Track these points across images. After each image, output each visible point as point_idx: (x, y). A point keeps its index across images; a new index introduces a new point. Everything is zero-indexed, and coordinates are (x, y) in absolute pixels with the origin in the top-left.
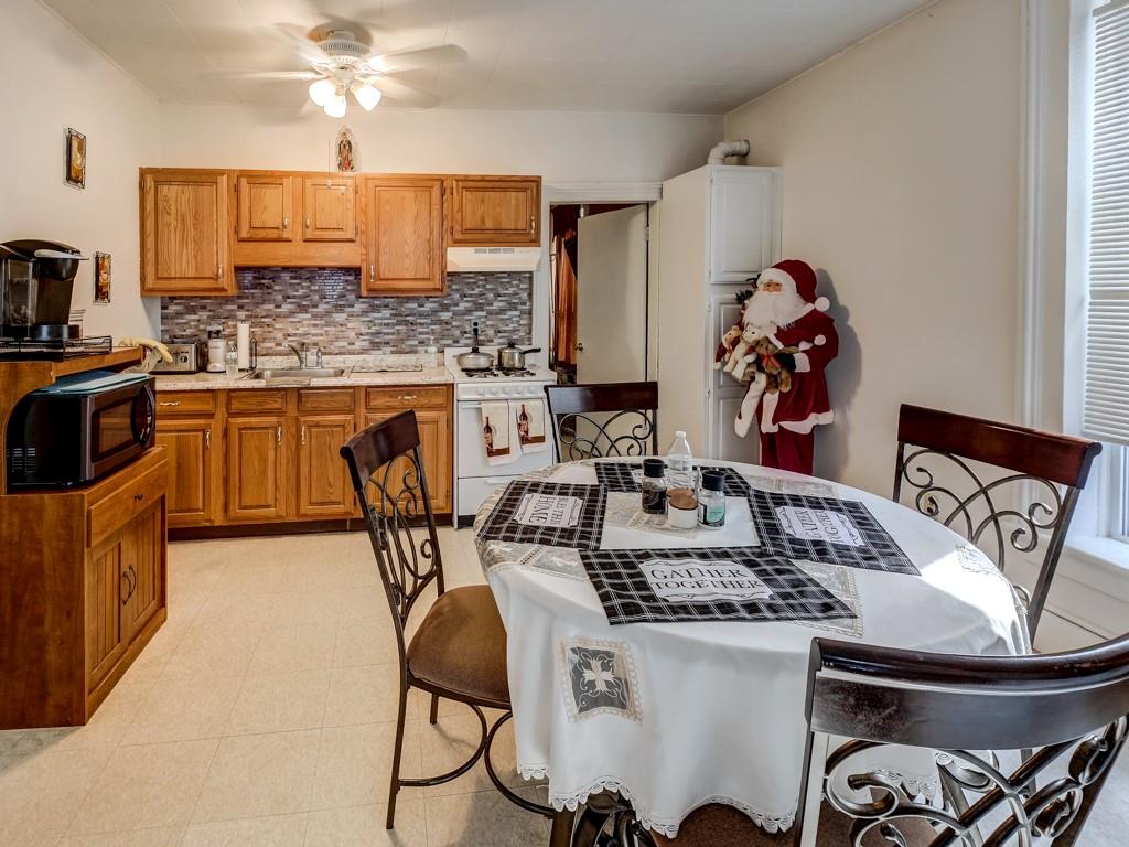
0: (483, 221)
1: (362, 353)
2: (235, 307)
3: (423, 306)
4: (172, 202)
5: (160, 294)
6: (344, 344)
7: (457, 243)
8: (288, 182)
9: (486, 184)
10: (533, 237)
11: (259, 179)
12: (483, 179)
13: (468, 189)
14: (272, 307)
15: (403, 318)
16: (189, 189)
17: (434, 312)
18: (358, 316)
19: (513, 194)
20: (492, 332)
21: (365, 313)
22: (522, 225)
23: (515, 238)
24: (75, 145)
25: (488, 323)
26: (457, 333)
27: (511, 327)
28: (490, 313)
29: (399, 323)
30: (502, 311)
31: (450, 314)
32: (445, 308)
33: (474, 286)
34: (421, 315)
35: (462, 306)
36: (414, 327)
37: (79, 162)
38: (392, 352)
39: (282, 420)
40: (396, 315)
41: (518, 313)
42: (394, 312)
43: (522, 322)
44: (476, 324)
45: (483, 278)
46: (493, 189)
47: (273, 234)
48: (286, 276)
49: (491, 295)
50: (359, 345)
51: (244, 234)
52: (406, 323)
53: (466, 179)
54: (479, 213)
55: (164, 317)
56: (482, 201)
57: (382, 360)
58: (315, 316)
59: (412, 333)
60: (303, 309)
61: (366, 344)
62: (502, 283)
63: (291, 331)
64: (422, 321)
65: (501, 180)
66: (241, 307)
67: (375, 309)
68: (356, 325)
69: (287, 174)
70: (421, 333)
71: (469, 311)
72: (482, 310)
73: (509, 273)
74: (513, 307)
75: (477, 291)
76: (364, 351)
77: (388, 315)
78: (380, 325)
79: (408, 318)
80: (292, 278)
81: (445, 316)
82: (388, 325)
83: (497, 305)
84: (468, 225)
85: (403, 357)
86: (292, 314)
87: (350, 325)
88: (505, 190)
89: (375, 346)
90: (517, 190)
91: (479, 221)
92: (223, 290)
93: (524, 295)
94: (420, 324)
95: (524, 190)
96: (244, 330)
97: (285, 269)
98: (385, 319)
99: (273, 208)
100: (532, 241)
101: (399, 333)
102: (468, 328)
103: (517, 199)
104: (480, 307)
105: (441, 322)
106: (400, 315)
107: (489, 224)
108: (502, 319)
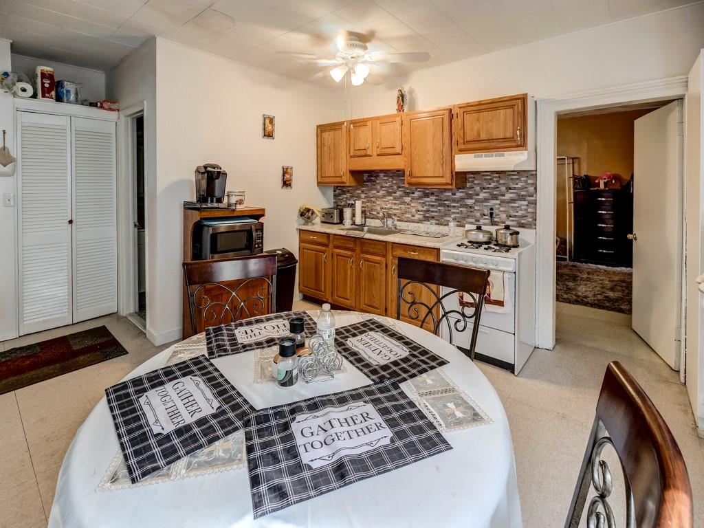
0: (479, 134)
1: (418, 222)
2: (360, 192)
3: (455, 194)
4: (326, 140)
5: (333, 185)
6: (410, 216)
7: (461, 151)
8: (369, 123)
9: (483, 107)
10: (519, 143)
11: (358, 124)
12: (480, 104)
13: (469, 112)
14: (375, 192)
15: (442, 202)
16: (332, 133)
17: (462, 199)
18: (417, 199)
19: (502, 111)
20: (505, 216)
21: (420, 198)
22: (509, 134)
23: (504, 145)
24: (267, 121)
25: (501, 209)
26: (478, 214)
27: (520, 213)
28: (503, 202)
29: (440, 205)
30: (513, 200)
31: (473, 201)
32: (470, 197)
33: (490, 181)
34: (454, 201)
35: (482, 196)
36: (449, 209)
37: (270, 128)
38: (436, 224)
39: (354, 255)
40: (438, 200)
41: (526, 203)
42: (437, 198)
43: (530, 210)
44: (492, 209)
45: (497, 175)
46: (487, 110)
47: (363, 153)
48: (381, 175)
49: (503, 189)
50: (417, 217)
51: (352, 154)
52: (444, 205)
53: (468, 105)
54: (476, 129)
55: (335, 196)
56: (478, 120)
57: (428, 228)
58: (395, 199)
59: (448, 212)
60: (389, 194)
61: (421, 217)
62: (512, 179)
63: (384, 206)
64: (454, 205)
65: (493, 102)
66: (363, 192)
67: (426, 195)
68: (416, 205)
69: (369, 119)
70: (453, 213)
71: (486, 200)
72: (497, 199)
73: (519, 172)
74: (522, 198)
75: (493, 185)
76: (419, 221)
77: (434, 200)
78: (429, 205)
79: (445, 202)
80: (384, 176)
81: (470, 202)
82: (432, 206)
83: (508, 196)
84: (468, 138)
85: (441, 227)
86: (384, 196)
87: (412, 205)
88: (496, 108)
89: (426, 219)
90: (506, 107)
91: (476, 134)
92: (343, 183)
93: (531, 189)
94: (454, 207)
95: (512, 107)
96: (359, 204)
97: (382, 171)
98: (433, 202)
99: (364, 139)
100: (518, 146)
101: (440, 212)
102: (487, 212)
103: (505, 115)
104: (495, 197)
105: (466, 206)
106: (441, 200)
107: (483, 136)
108: (512, 207)
